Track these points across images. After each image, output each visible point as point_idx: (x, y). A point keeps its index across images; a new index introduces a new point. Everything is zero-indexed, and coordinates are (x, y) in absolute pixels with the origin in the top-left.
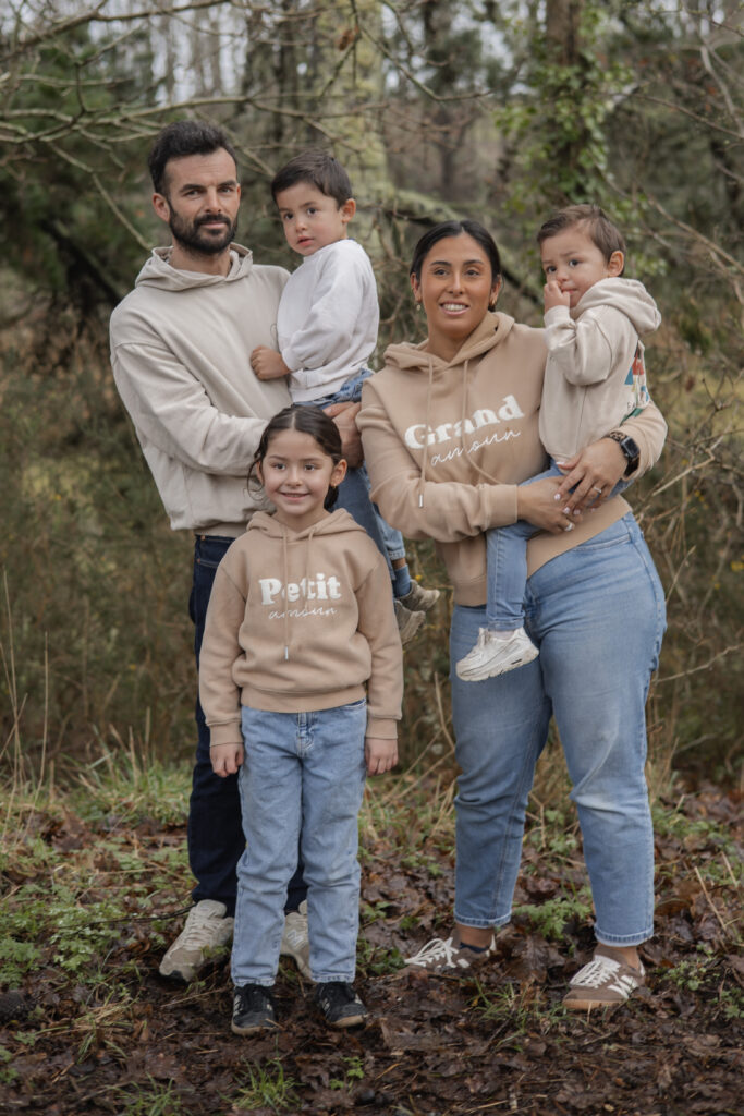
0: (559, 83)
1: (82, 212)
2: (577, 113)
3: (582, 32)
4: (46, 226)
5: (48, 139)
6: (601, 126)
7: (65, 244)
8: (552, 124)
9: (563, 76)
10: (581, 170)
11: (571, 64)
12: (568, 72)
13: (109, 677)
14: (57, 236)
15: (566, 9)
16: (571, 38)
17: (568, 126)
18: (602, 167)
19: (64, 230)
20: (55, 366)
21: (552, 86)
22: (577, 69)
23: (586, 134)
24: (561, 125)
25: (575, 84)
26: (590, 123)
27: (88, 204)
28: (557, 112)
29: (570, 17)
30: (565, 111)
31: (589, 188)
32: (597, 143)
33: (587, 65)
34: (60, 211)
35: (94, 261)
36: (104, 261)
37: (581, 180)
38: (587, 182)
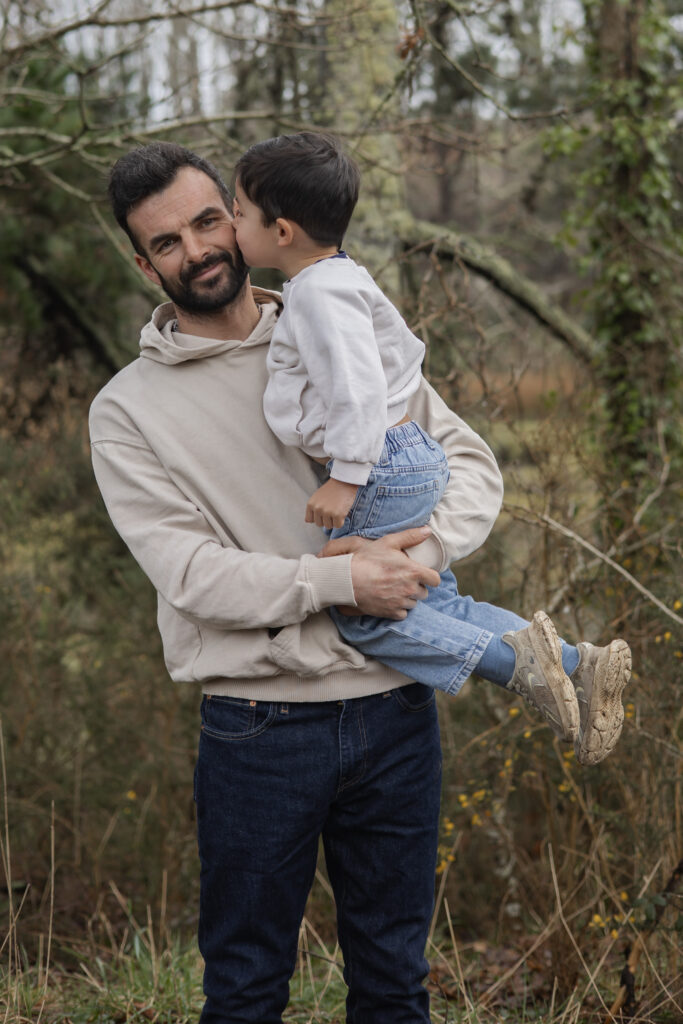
0: (616, 100)
1: (59, 247)
2: (637, 133)
3: (642, 42)
4: (20, 263)
5: (38, 162)
6: (665, 148)
7: (39, 283)
8: (609, 146)
9: (621, 91)
10: (643, 198)
11: (629, 77)
12: (627, 88)
13: (105, 813)
14: (31, 274)
15: (622, 17)
16: (629, 49)
17: (627, 148)
18: (667, 194)
19: (38, 266)
20: (25, 420)
21: (607, 102)
22: (636, 83)
23: (647, 159)
24: (619, 148)
25: (634, 100)
26: (652, 145)
27: (66, 237)
28: (613, 133)
29: (627, 26)
30: (623, 132)
31: (653, 219)
32: (660, 167)
33: (647, 79)
34: (35, 246)
35: (71, 301)
36: (82, 301)
37: (643, 209)
38: (650, 212)
